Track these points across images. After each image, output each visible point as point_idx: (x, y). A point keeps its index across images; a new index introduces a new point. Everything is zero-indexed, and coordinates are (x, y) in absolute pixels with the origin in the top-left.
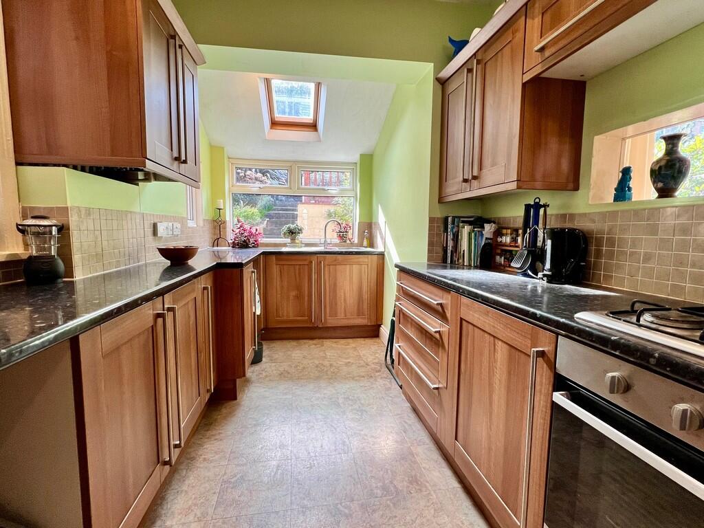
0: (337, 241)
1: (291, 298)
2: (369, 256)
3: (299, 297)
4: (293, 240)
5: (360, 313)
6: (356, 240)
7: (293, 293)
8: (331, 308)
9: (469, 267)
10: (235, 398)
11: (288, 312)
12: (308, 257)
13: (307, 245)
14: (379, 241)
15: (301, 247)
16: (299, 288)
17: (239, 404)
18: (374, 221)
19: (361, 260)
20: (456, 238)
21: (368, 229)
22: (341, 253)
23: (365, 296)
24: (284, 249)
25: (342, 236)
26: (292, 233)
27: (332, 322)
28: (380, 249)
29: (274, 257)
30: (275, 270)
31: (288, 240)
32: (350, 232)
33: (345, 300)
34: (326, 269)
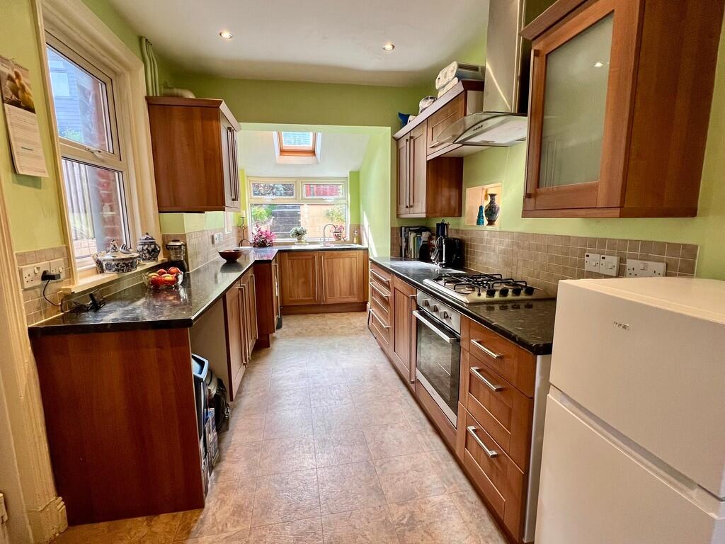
0: (334, 239)
1: (300, 283)
2: (357, 251)
3: (306, 283)
4: (300, 239)
5: (351, 293)
6: (348, 238)
7: (302, 280)
8: (330, 289)
9: (414, 259)
10: (269, 346)
11: (299, 294)
12: (311, 253)
13: (310, 243)
14: (365, 240)
15: (305, 245)
16: (306, 276)
17: (272, 350)
18: (361, 223)
19: (351, 254)
20: (407, 241)
21: (357, 231)
22: (336, 250)
23: (355, 282)
24: (294, 248)
25: (338, 235)
26: (298, 234)
27: (330, 301)
28: (365, 246)
29: (286, 254)
30: (288, 263)
31: (295, 240)
32: (344, 232)
33: (340, 284)
34: (326, 261)
